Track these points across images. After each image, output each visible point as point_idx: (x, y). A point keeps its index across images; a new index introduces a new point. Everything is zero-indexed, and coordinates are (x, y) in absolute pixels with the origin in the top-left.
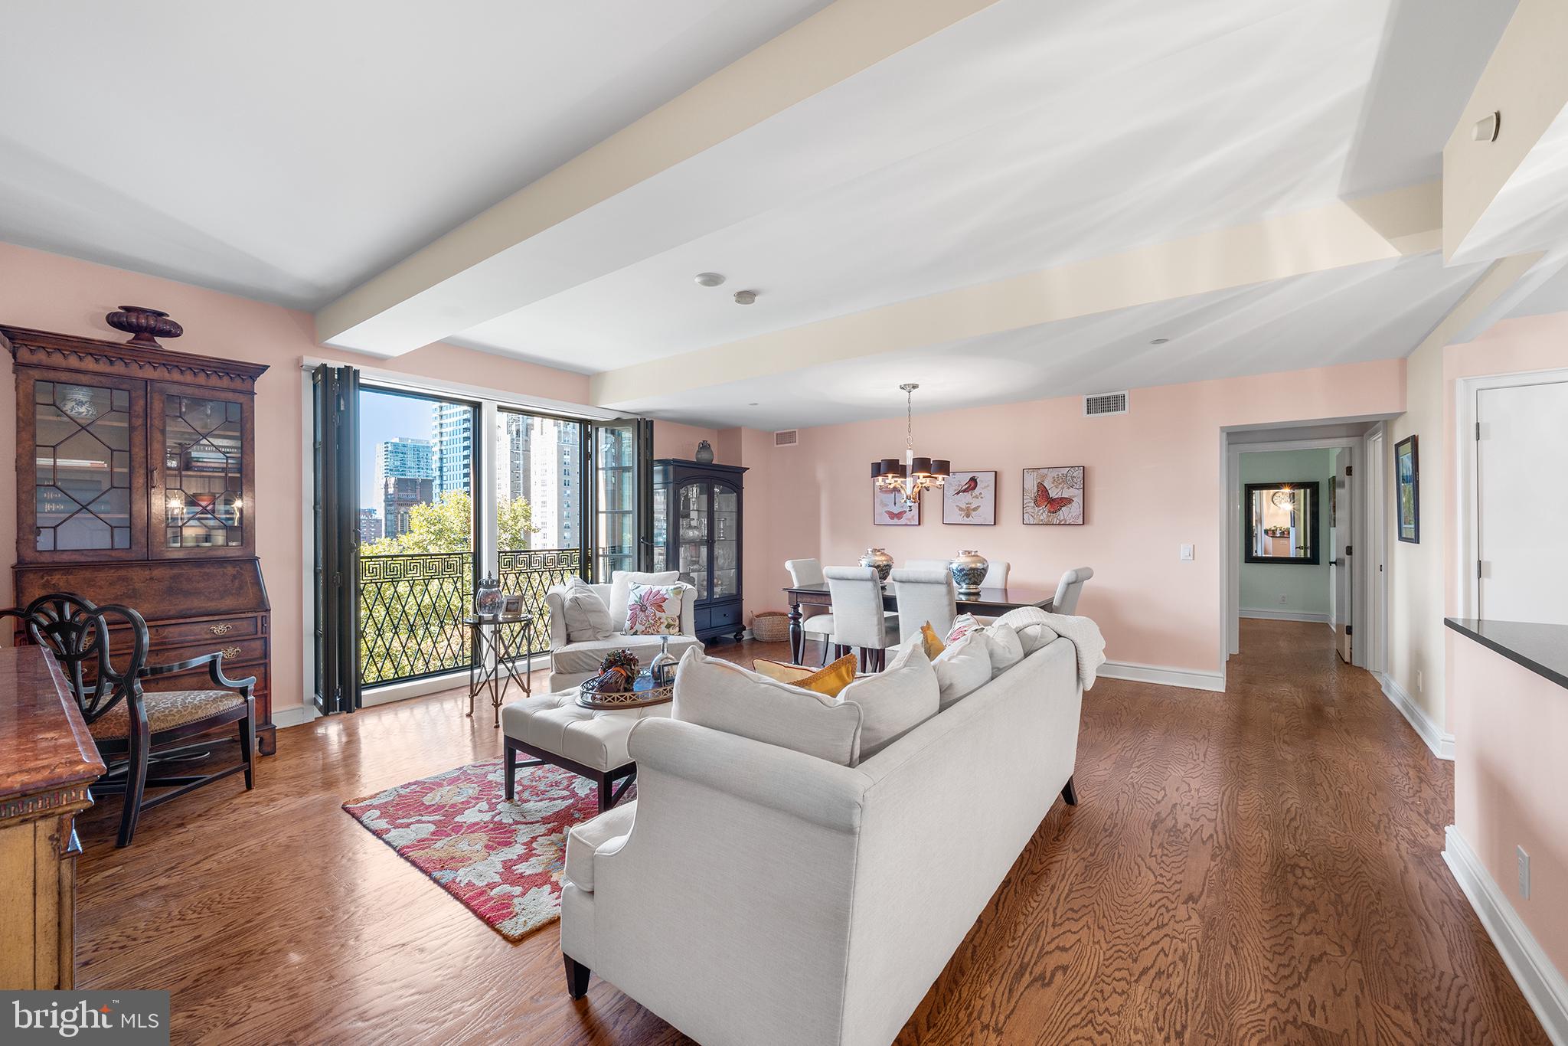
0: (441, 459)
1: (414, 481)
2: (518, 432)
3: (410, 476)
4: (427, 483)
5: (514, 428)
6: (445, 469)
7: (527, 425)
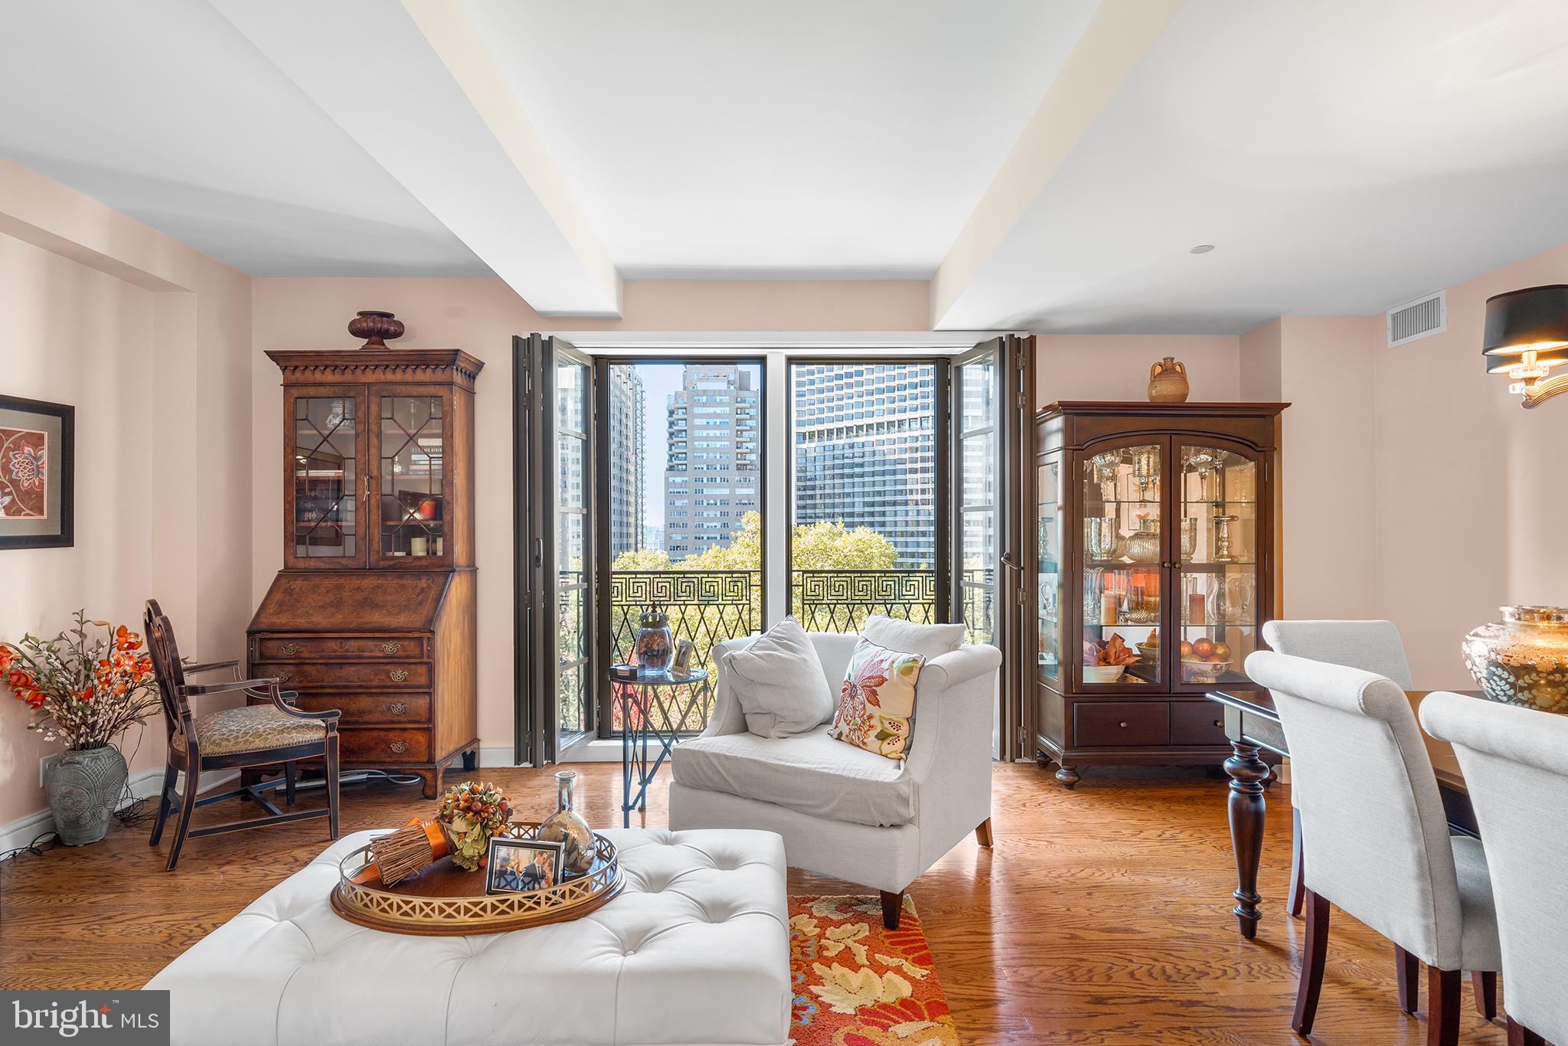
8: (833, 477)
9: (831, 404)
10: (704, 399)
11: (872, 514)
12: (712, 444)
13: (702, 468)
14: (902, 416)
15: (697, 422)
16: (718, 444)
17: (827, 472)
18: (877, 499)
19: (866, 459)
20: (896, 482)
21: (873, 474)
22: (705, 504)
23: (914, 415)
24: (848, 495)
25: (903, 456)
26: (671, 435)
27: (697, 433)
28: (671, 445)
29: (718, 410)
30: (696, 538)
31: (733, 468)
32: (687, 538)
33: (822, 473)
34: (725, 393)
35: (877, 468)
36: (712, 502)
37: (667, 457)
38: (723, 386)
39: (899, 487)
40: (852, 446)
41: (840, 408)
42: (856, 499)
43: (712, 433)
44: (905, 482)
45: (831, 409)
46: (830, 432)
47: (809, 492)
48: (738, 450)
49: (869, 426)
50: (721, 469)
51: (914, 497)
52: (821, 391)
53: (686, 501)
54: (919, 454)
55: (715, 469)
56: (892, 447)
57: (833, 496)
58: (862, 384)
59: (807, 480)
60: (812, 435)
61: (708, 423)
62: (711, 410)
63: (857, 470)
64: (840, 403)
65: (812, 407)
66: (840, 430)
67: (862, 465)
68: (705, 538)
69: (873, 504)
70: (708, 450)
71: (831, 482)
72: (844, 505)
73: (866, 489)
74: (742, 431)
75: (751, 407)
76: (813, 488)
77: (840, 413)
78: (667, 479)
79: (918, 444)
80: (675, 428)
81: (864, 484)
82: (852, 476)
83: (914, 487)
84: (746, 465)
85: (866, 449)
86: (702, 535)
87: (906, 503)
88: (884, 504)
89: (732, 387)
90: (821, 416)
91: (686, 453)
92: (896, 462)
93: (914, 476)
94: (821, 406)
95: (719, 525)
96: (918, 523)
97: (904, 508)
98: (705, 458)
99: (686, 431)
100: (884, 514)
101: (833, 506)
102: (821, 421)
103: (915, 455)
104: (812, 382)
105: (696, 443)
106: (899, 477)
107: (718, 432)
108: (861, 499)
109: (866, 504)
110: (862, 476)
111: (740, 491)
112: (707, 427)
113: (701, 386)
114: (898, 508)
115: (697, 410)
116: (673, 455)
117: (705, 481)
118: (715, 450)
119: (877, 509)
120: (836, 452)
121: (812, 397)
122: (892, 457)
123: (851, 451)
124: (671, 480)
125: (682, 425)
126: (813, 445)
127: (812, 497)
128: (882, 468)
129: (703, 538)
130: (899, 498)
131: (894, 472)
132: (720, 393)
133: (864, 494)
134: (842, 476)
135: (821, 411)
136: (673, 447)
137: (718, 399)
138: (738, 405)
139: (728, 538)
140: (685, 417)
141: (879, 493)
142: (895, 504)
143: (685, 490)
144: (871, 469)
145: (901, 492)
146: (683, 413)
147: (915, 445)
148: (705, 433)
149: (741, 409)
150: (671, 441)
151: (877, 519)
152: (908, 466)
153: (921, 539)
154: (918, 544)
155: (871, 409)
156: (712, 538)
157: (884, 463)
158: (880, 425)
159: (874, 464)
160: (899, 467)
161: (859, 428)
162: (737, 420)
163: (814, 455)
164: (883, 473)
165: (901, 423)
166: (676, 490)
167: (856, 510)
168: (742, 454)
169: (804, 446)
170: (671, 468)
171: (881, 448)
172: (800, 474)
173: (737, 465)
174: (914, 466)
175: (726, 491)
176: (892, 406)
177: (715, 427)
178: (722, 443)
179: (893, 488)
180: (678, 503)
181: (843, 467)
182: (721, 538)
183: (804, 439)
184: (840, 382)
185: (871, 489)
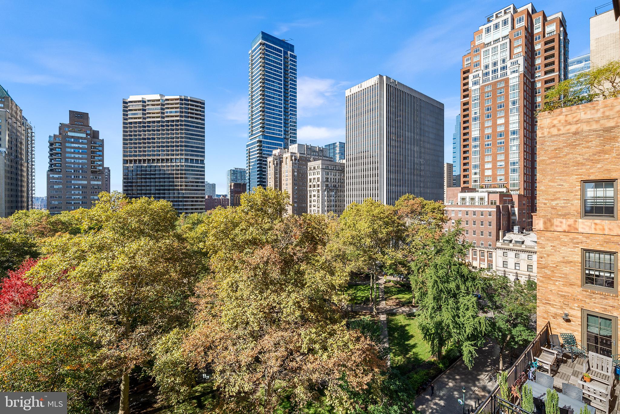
0: (249, 175)
1: (240, 184)
2: (277, 164)
3: (238, 182)
4: (245, 185)
5: (275, 162)
6: (251, 179)
7: (281, 161)
8: (141, 178)
9: (140, 149)
10: (72, 140)
11: (159, 194)
12: (77, 161)
13: (71, 171)
14: (172, 157)
15: (68, 150)
16: (81, 161)
17: (138, 176)
18: (161, 188)
19: (157, 172)
20: (170, 182)
21: (160, 178)
22: (73, 187)
23: (177, 157)
24: (148, 186)
25: (173, 172)
26: (51, 155)
27: (68, 155)
28: (51, 160)
29: (81, 146)
30: (67, 203)
31: (89, 172)
32: (61, 203)
33: (136, 177)
34: (85, 139)
35: (161, 176)
36: (76, 187)
37: (49, 165)
38: (84, 135)
39: (171, 184)
40: (151, 166)
41: (145, 151)
42: (152, 188)
43: (77, 156)
44: (173, 182)
45: (140, 151)
46: (140, 161)
47: (129, 184)
48: (92, 165)
49: (158, 160)
50: (82, 172)
51: (177, 188)
52: (135, 143)
53: (61, 186)
54: (179, 172)
55: (79, 172)
56: (168, 168)
57: (142, 186)
58: (154, 143)
59: (128, 179)
60: (131, 161)
61: (74, 151)
62: (77, 145)
63: (152, 176)
64: (145, 149)
65: (131, 150)
66: (144, 160)
67: (155, 175)
68: (73, 203)
69: (160, 190)
70: (74, 163)
71: (140, 180)
72: (146, 190)
73: (157, 184)
74: (94, 156)
75: (99, 146)
76: (132, 182)
77: (145, 153)
78: (48, 175)
79: (179, 168)
80: (54, 152)
81: (155, 182)
82: (150, 178)
83: (177, 184)
84: (97, 171)
85: (156, 168)
86: (70, 202)
87: (174, 190)
88: (164, 190)
89: (89, 137)
90: (136, 154)
91: (61, 164)
92: (169, 174)
93: (177, 180)
94: (136, 150)
95: (81, 197)
96: (179, 197)
97: (173, 192)
98: (73, 166)
99: (61, 153)
100: (164, 194)
101: (141, 190)
102: (136, 156)
103: (177, 172)
104: (131, 140)
105: (67, 160)
106: (171, 180)
107: (80, 156)
108: (154, 188)
109: (156, 190)
110: (155, 178)
111: (92, 182)
112: (74, 153)
113: (70, 134)
114: (171, 192)
115: (67, 145)
116: (53, 164)
117: (73, 177)
118: (79, 164)
119: (161, 192)
120: (143, 169)
121: (131, 146)
122: (168, 172)
123: (150, 169)
124: (51, 176)
125: (58, 150)
126: (132, 165)
127: (131, 186)
128: (163, 176)
129: (71, 203)
130: (171, 188)
131: (169, 178)
132: (82, 138)
133: (156, 186)
134: (146, 178)
135: (136, 152)
136: (53, 161)
137: (81, 141)
138: (92, 145)
139: (86, 203)
140: (61, 147)
141: (162, 186)
142: (169, 190)
143: (60, 181)
144: (159, 176)
145: (172, 186)
146: (59, 145)
147: (177, 168)
148: (73, 156)
149: (94, 146)
150: (51, 158)
151: (161, 196)
152: (175, 176)
153: (180, 203)
154: (179, 205)
155: (159, 153)
156: (77, 203)
157: (165, 174)
158: (163, 160)
159: (160, 174)
160: (171, 176)
161: (154, 160)
162: (92, 151)
163: (131, 169)
164: (164, 178)
165: (171, 159)
166: (54, 181)
167: (152, 192)
168: (94, 166)
169: (128, 165)
170: (51, 170)
171: (163, 168)
172: (125, 177)
173: (92, 171)
174: (177, 176)
175: (86, 182)
176: (168, 153)
177: (79, 153)
178: (83, 161)
179: (168, 184)
180: (55, 187)
181: (146, 175)
182: (82, 203)
183: (127, 162)
184: (145, 141)
185: (159, 184)
